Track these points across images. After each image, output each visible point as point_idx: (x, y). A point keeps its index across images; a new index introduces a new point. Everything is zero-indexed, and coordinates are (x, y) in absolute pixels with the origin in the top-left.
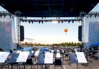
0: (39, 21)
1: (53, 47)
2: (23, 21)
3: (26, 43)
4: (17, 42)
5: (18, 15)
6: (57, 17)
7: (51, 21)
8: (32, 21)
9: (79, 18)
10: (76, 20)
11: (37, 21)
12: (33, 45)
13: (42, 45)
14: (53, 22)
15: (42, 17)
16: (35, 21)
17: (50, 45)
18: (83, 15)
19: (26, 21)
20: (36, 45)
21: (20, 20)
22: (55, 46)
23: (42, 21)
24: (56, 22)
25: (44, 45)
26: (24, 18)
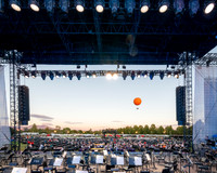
0: (71, 74)
1: (104, 137)
2: (26, 74)
3: (34, 126)
4: (10, 123)
5: (12, 60)
6: (119, 63)
7: (102, 73)
8: (51, 75)
9: (177, 67)
10: (169, 73)
11: (64, 73)
12: (52, 131)
13: (75, 132)
14: (108, 76)
15: (78, 63)
16: (58, 73)
17: (96, 133)
18: (188, 61)
19: (34, 73)
20: (59, 131)
21: (19, 72)
22: (107, 135)
23: (78, 75)
24: (116, 76)
25: (81, 132)
26: (29, 67)
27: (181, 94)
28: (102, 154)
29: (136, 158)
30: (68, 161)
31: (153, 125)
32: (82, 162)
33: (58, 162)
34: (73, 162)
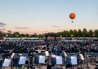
17: (40, 36)
20: (10, 35)
22: (49, 38)
25: (27, 36)
28: (45, 55)
29: (72, 57)
30: (15, 62)
31: (85, 30)
32: (27, 62)
33: (7, 62)
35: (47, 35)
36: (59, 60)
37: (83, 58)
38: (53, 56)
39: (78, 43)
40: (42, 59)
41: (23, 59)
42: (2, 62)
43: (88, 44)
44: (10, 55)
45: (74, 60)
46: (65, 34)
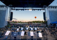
2: (13, 9)
3: (13, 21)
4: (8, 20)
5: (10, 7)
6: (32, 7)
7: (28, 9)
9: (43, 8)
10: (42, 9)
11: (21, 9)
12: (17, 22)
15: (24, 7)
16: (19, 9)
17: (27, 22)
18: (45, 7)
19: (14, 9)
20: (19, 22)
21: (11, 9)
22: (29, 23)
23: (23, 10)
24: (31, 10)
25: (23, 22)
26: (13, 8)
27: (44, 14)
28: (28, 27)
30: (20, 29)
32: (23, 29)
33: (18, 29)
34: (21, 29)
35: (29, 22)
36: (32, 29)
37: (38, 28)
38: (30, 28)
39: (37, 24)
40: (27, 29)
41: (22, 29)
42: (17, 29)
43: (40, 25)
44: (19, 28)
45: (36, 29)
46: (34, 22)
